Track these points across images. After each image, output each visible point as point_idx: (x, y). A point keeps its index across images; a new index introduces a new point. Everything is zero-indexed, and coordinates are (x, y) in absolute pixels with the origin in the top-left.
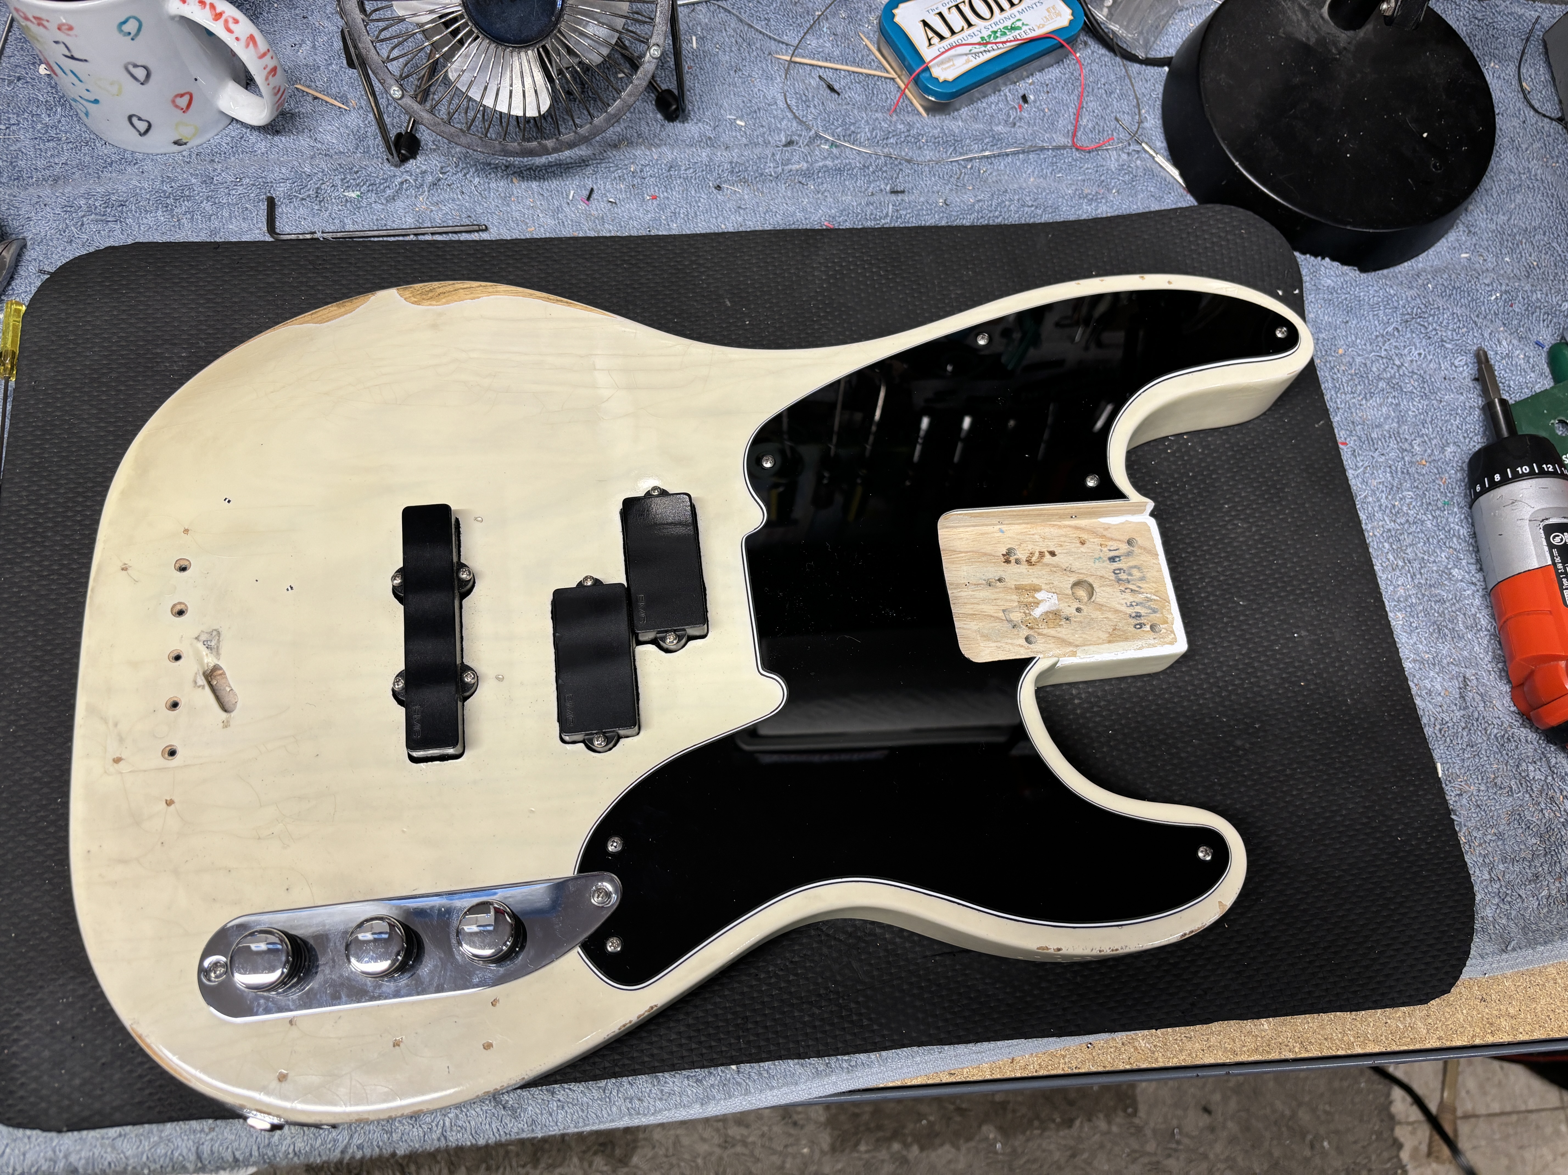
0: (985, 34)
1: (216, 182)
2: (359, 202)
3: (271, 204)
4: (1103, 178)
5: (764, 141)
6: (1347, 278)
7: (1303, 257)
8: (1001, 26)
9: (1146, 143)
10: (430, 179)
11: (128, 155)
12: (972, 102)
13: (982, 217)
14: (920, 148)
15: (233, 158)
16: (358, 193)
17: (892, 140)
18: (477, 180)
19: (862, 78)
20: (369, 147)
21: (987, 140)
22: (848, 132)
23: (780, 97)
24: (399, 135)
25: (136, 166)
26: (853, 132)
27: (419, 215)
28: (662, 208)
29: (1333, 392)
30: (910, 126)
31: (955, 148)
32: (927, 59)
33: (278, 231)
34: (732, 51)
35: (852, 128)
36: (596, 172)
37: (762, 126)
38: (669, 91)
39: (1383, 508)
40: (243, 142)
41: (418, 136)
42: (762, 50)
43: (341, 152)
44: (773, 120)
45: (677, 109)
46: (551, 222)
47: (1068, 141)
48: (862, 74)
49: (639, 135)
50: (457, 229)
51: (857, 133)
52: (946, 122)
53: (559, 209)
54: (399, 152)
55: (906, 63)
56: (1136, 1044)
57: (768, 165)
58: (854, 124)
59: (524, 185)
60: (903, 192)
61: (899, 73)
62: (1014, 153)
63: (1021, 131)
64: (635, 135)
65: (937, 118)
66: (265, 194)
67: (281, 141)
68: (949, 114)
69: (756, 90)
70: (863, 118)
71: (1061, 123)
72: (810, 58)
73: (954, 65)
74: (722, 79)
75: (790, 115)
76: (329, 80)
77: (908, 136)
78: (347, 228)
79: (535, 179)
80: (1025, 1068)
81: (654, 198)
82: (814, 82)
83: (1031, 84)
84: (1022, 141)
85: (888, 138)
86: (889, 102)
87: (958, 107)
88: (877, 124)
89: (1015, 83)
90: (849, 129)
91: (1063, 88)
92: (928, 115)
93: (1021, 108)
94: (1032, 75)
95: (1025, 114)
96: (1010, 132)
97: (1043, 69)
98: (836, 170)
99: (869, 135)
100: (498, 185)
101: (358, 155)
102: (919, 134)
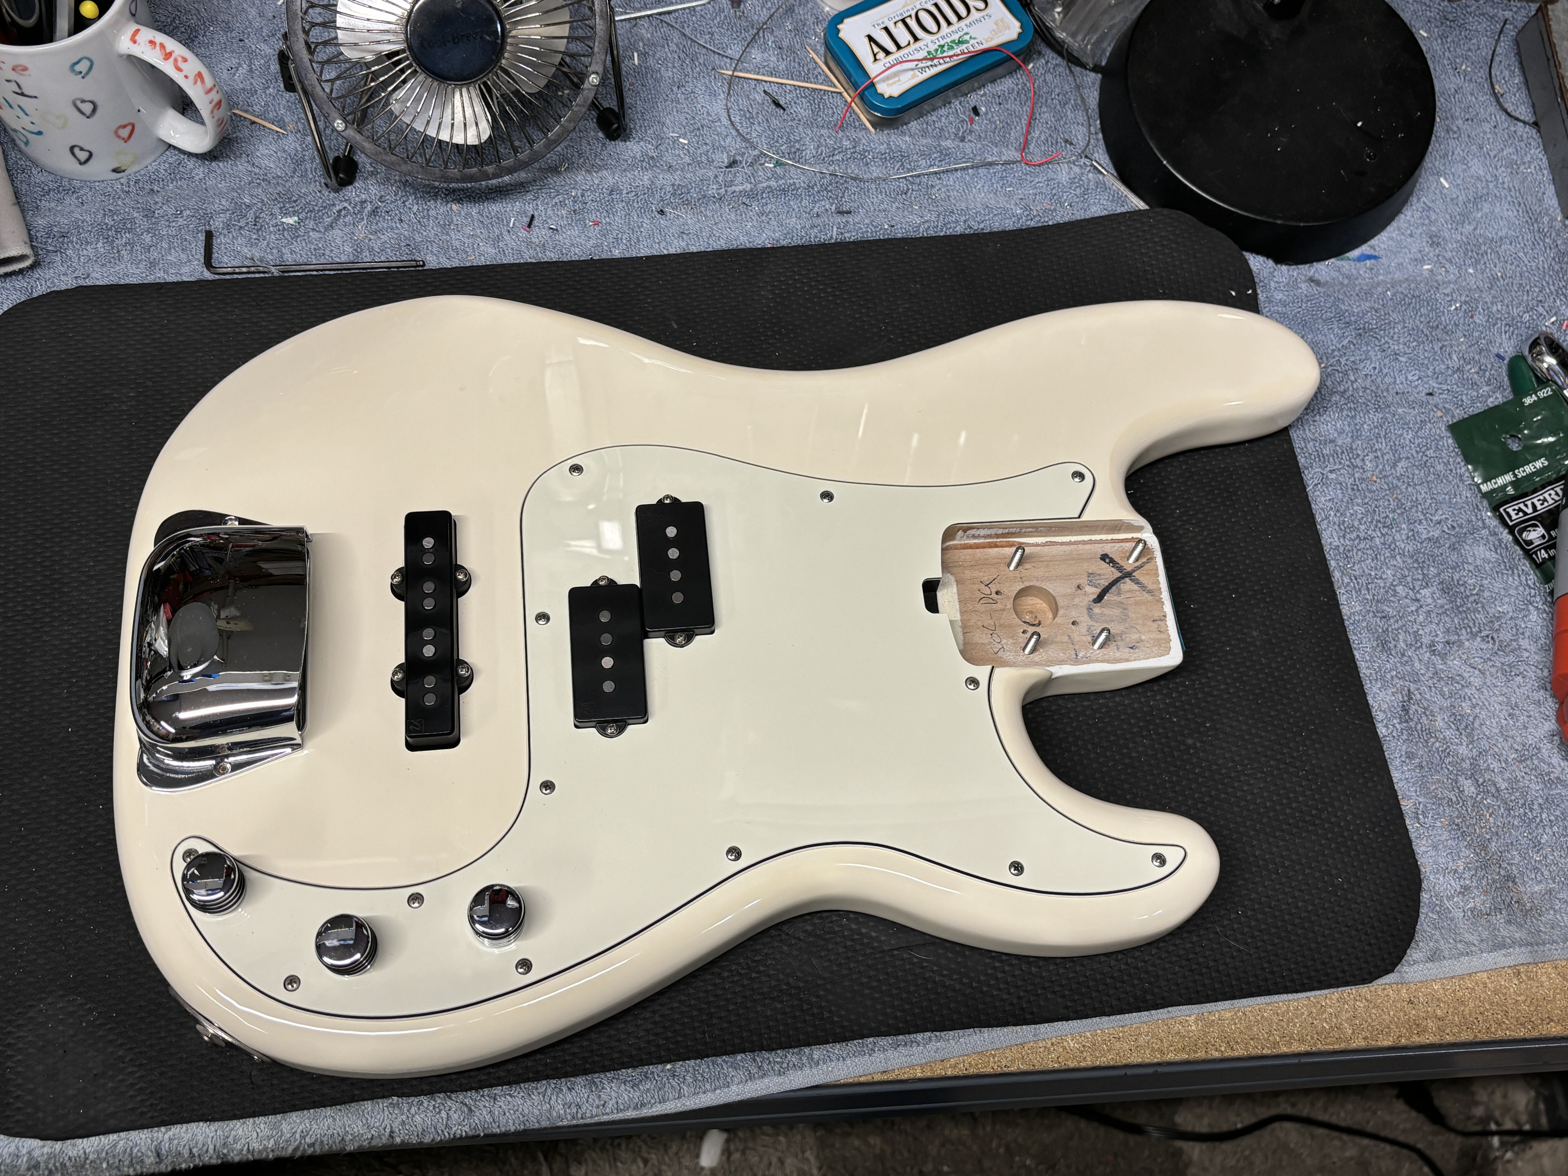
0: (932, 48)
2: (297, 229)
3: (208, 237)
4: (1054, 192)
8: (949, 40)
10: (369, 207)
11: (65, 183)
12: (921, 115)
14: (867, 164)
15: (173, 187)
16: (296, 219)
17: (838, 154)
19: (807, 92)
20: (306, 170)
21: (935, 155)
22: (793, 150)
23: (723, 114)
24: (337, 159)
25: (75, 196)
26: (798, 150)
27: (357, 245)
28: (603, 234)
30: (857, 142)
31: (903, 163)
32: (872, 75)
34: (674, 67)
35: (797, 147)
36: (537, 198)
37: (706, 144)
38: (609, 109)
40: (181, 169)
42: (705, 65)
43: (278, 177)
44: (716, 138)
45: (618, 128)
47: (1018, 156)
48: (808, 88)
49: (580, 157)
51: (803, 151)
52: (893, 137)
53: (499, 237)
54: (337, 175)
55: (853, 76)
57: (711, 187)
58: (798, 141)
59: (464, 211)
60: (849, 212)
61: (846, 86)
62: (963, 169)
63: (969, 146)
64: (576, 155)
65: (885, 132)
67: (219, 166)
68: (898, 128)
69: (699, 106)
70: (808, 135)
71: (1013, 136)
72: (755, 73)
73: (899, 80)
74: (664, 95)
75: (734, 132)
76: (266, 105)
77: (854, 152)
82: (759, 97)
83: (982, 96)
84: (972, 155)
85: (833, 155)
86: (835, 116)
87: (907, 121)
88: (822, 140)
89: (967, 95)
90: (794, 146)
91: (1015, 99)
92: (875, 129)
93: (972, 121)
94: (984, 86)
95: (976, 127)
96: (959, 146)
97: (995, 80)
98: (780, 190)
99: (814, 152)
100: (438, 212)
101: (296, 179)
102: (865, 151)
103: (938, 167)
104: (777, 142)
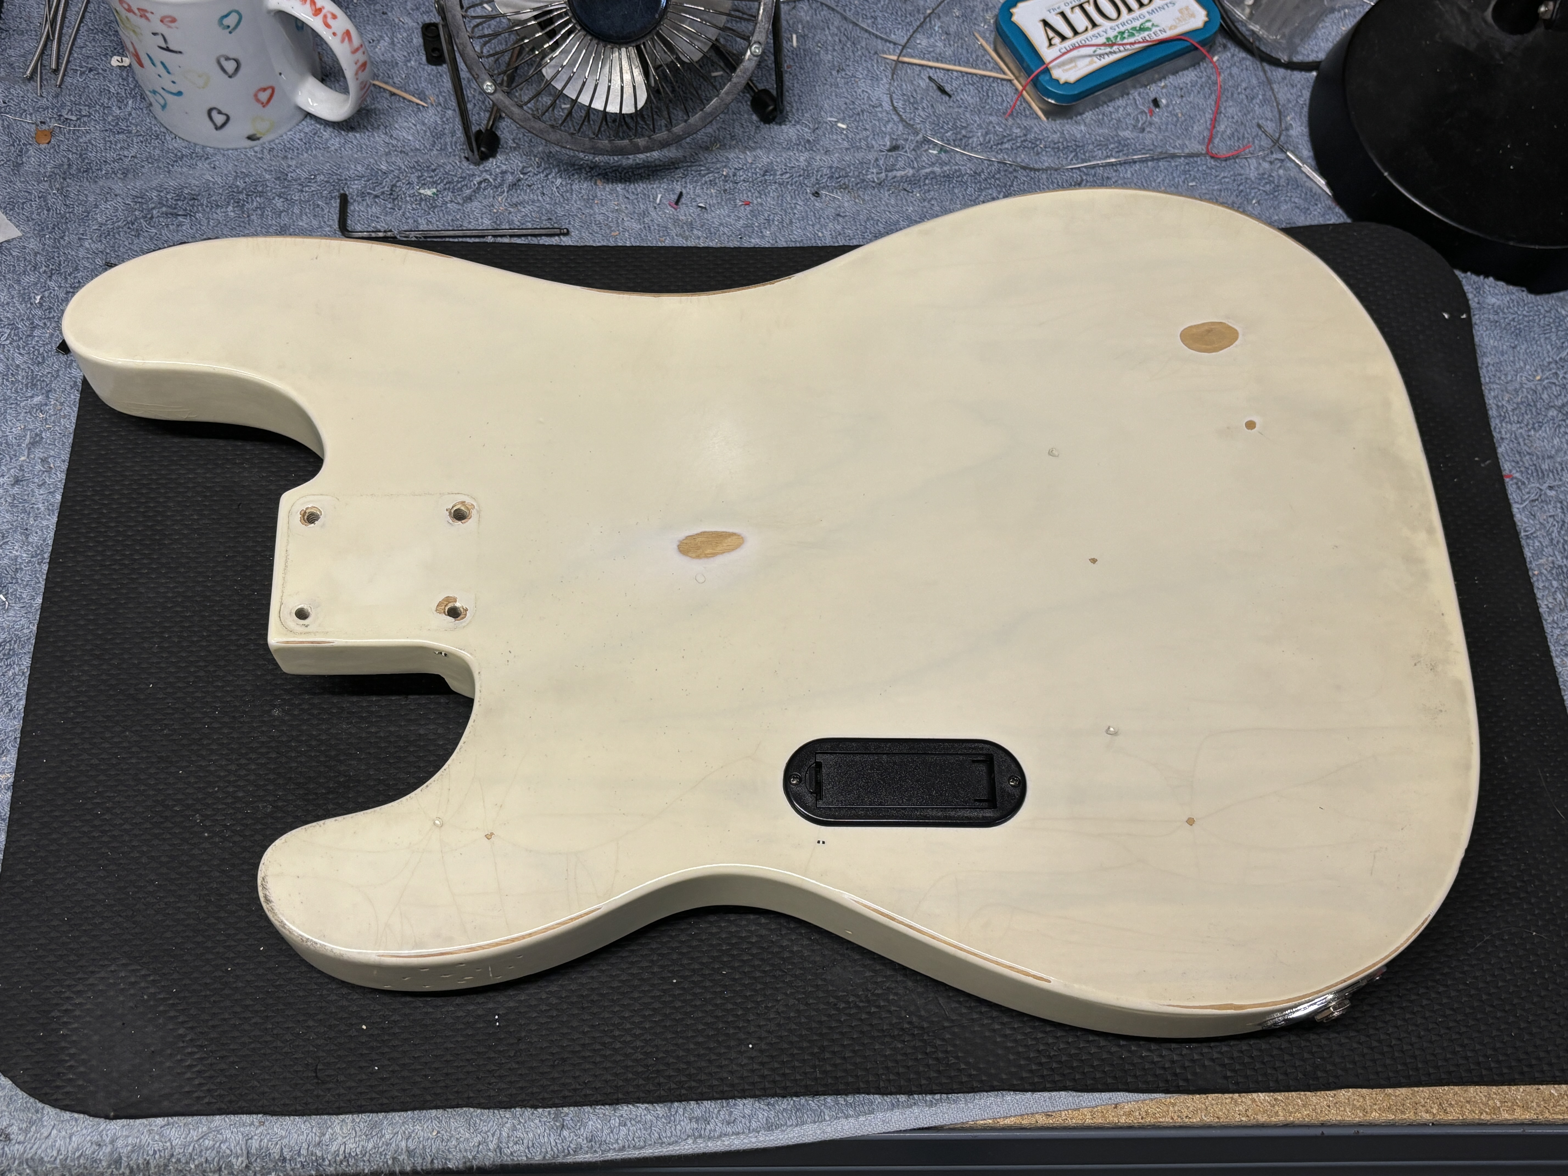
0: (1111, 34)
1: (289, 178)
2: (434, 200)
3: (344, 201)
4: (1241, 188)
5: (867, 145)
8: (1129, 27)
9: (1293, 152)
10: (510, 178)
11: (200, 150)
12: (1097, 106)
14: (1038, 154)
15: (306, 155)
16: (434, 190)
17: (1006, 146)
18: (559, 181)
19: (975, 79)
20: (446, 144)
21: (1112, 146)
22: (959, 137)
23: (886, 99)
24: (480, 131)
25: (207, 162)
26: (964, 136)
27: (496, 217)
28: (754, 214)
30: (1027, 130)
31: (1076, 155)
32: (1047, 59)
33: (349, 229)
34: (834, 50)
35: (964, 132)
36: (685, 176)
37: (866, 129)
38: (766, 91)
40: (316, 138)
41: (499, 133)
42: (867, 49)
43: (417, 149)
44: (877, 124)
45: (775, 110)
46: (636, 227)
47: (1202, 149)
48: (976, 75)
49: (733, 137)
50: (537, 232)
51: (970, 138)
52: (1067, 126)
53: (645, 213)
54: (479, 150)
55: (1025, 65)
57: (871, 170)
58: (965, 128)
59: (609, 187)
61: (1017, 74)
62: (1142, 161)
63: (1149, 138)
64: (728, 136)
65: (1058, 122)
66: (339, 191)
67: (356, 138)
68: (1071, 118)
69: (860, 91)
70: (975, 122)
71: (1196, 129)
72: (920, 58)
73: (1076, 66)
74: (823, 79)
75: (896, 118)
76: (408, 77)
77: (1025, 141)
78: (421, 228)
79: (621, 182)
81: (747, 204)
82: (923, 83)
83: (1163, 87)
84: (1152, 147)
85: (1002, 143)
86: (1005, 104)
87: (1081, 111)
88: (991, 128)
89: (1146, 86)
90: (960, 133)
91: (1199, 92)
92: (1048, 119)
93: (1151, 113)
94: (1164, 78)
95: (1156, 119)
96: (1138, 137)
97: (1177, 72)
98: (944, 176)
99: (981, 139)
100: (581, 187)
101: (435, 152)
102: (1036, 139)
103: (1115, 158)
104: (942, 128)
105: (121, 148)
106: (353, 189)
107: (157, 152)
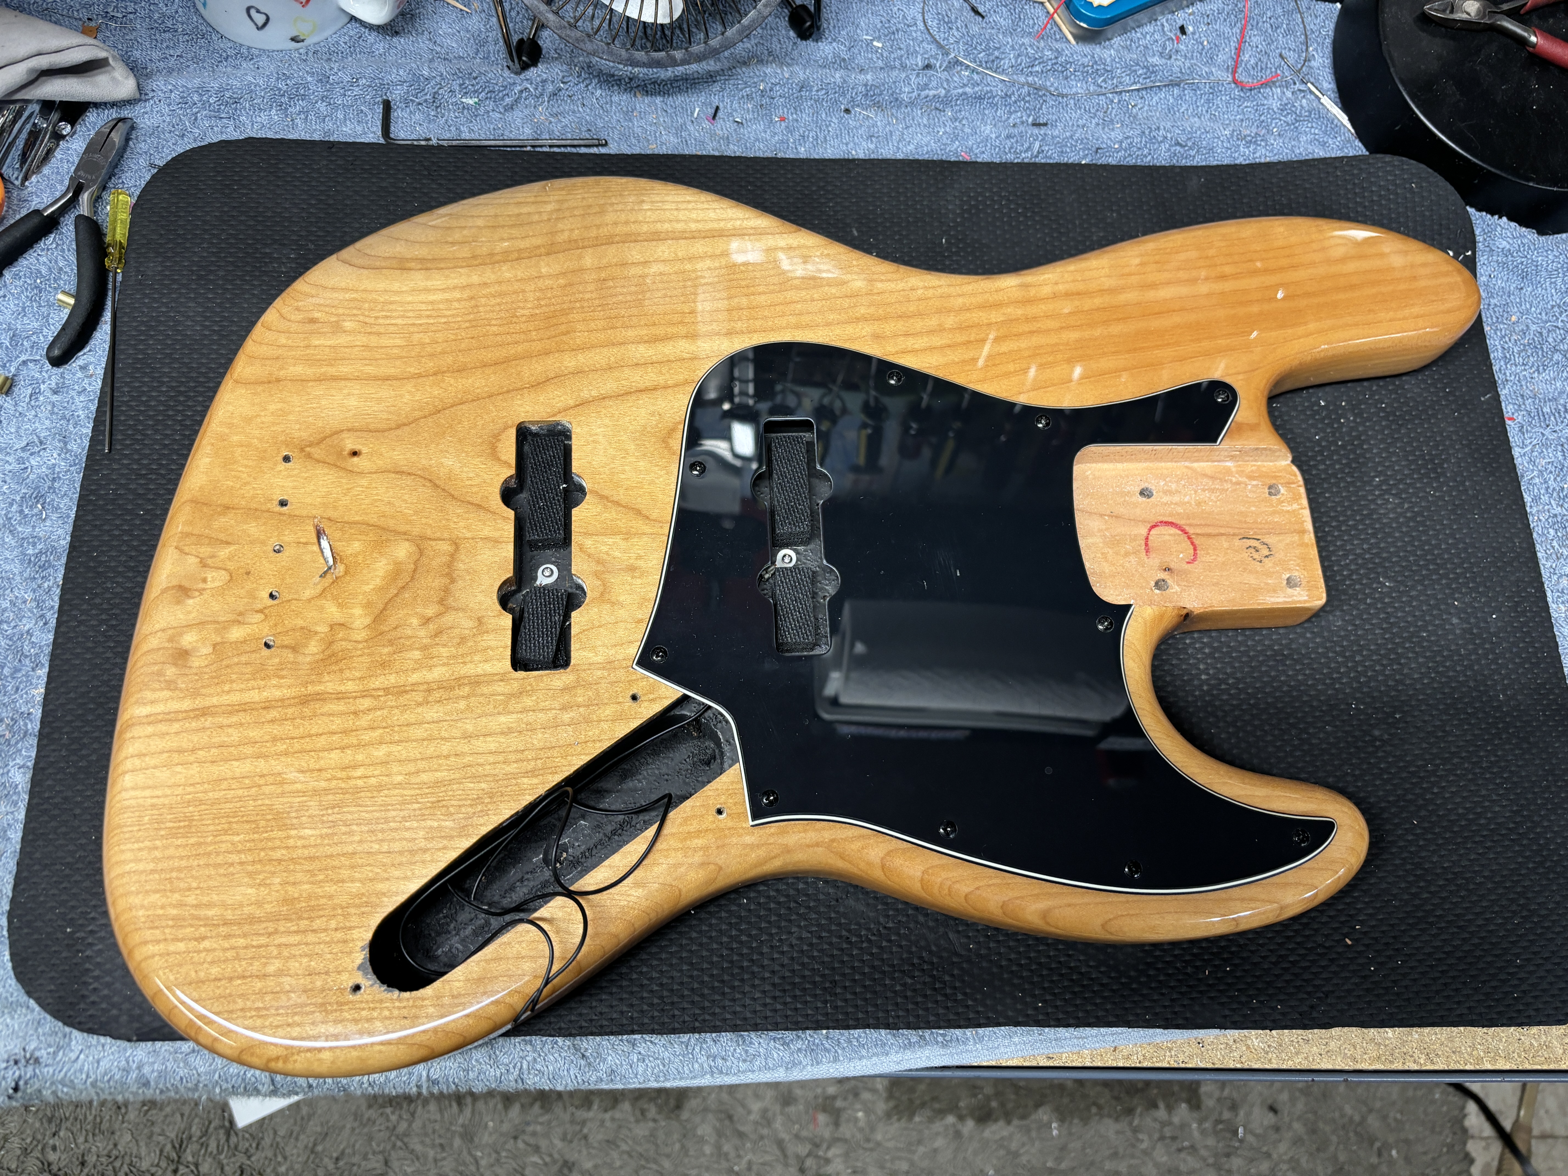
1: (332, 82)
2: (476, 109)
3: (387, 107)
4: (1263, 118)
5: (901, 64)
6: (1525, 241)
7: (1478, 214)
9: (1313, 84)
10: (550, 88)
11: (244, 51)
12: (1125, 31)
13: (1130, 155)
14: (1068, 78)
15: (349, 59)
16: (476, 100)
17: (1037, 68)
18: (599, 92)
20: (489, 52)
21: (1140, 72)
22: (991, 58)
23: (922, 17)
24: (521, 42)
25: (252, 62)
26: (997, 58)
27: (537, 127)
28: (790, 130)
29: (1502, 363)
30: (1059, 53)
31: (1104, 80)
33: (392, 136)
35: (996, 53)
36: (723, 90)
37: (900, 49)
38: (804, 7)
39: (1550, 491)
40: (361, 42)
41: (541, 43)
43: (460, 57)
44: (911, 43)
45: (811, 26)
46: (673, 140)
47: (1227, 77)
49: (770, 53)
50: (576, 142)
51: (1001, 60)
52: (1098, 50)
53: (683, 127)
54: (520, 59)
56: (1249, 1042)
57: (905, 89)
58: (998, 49)
59: (647, 100)
60: (1045, 124)
63: (1178, 64)
64: (766, 52)
65: (1087, 46)
66: (382, 96)
67: (399, 42)
68: (1102, 43)
69: (897, 9)
70: (1008, 43)
71: (1221, 58)
75: (929, 38)
77: (1056, 64)
78: (463, 136)
79: (659, 94)
80: (1128, 1058)
81: (783, 119)
82: (958, 3)
83: (1193, 14)
84: (1178, 74)
85: (1033, 65)
86: (1036, 27)
87: (1110, 36)
88: (1023, 49)
89: (1176, 12)
90: (992, 55)
91: (1225, 20)
92: (1077, 42)
93: (1178, 40)
94: (1192, 4)
95: (1182, 47)
96: (1165, 64)
98: (975, 98)
99: (1013, 61)
100: (621, 99)
101: (478, 60)
102: (1067, 62)
103: (1142, 84)
104: (975, 49)
105: (167, 47)
106: (396, 95)
107: (203, 52)
